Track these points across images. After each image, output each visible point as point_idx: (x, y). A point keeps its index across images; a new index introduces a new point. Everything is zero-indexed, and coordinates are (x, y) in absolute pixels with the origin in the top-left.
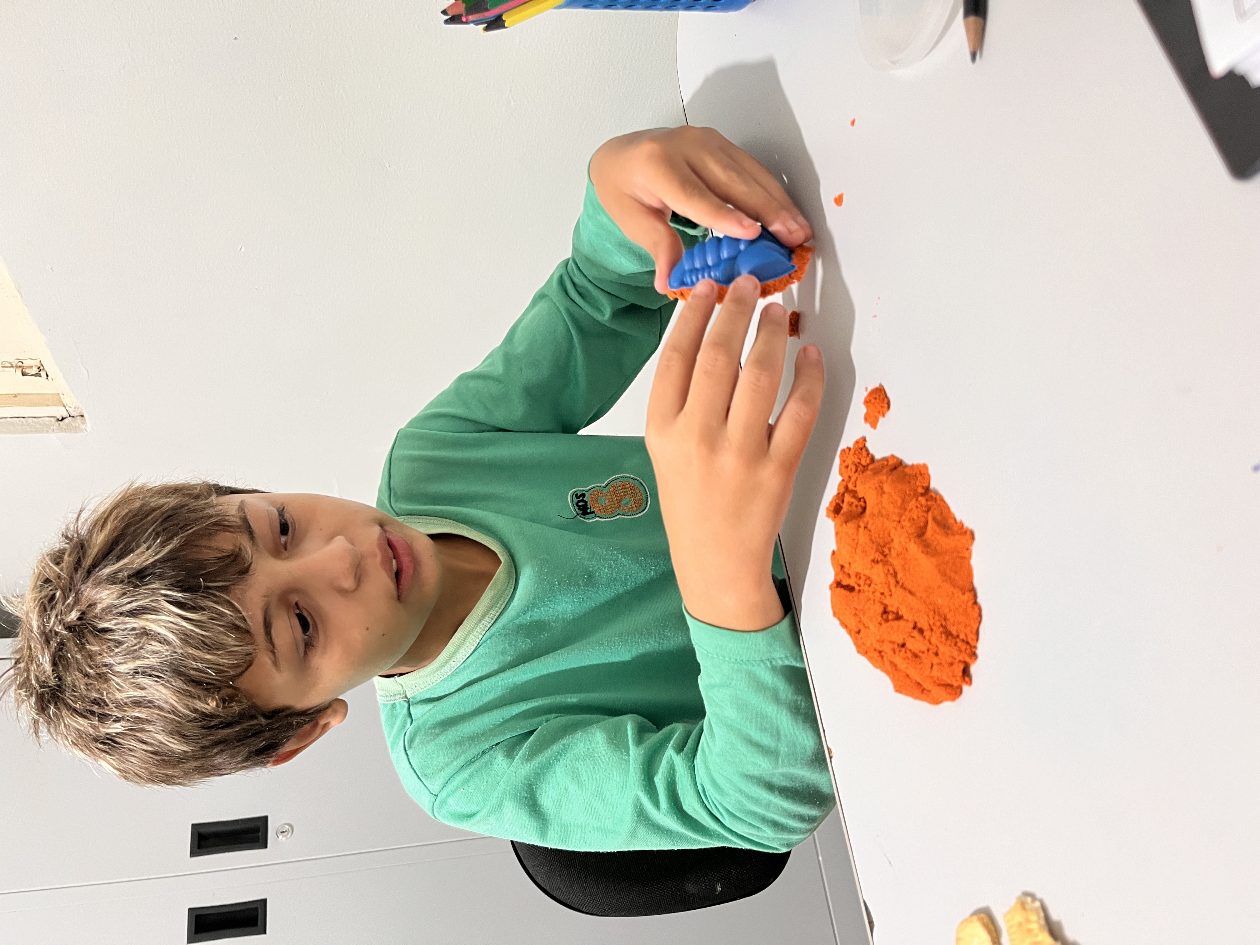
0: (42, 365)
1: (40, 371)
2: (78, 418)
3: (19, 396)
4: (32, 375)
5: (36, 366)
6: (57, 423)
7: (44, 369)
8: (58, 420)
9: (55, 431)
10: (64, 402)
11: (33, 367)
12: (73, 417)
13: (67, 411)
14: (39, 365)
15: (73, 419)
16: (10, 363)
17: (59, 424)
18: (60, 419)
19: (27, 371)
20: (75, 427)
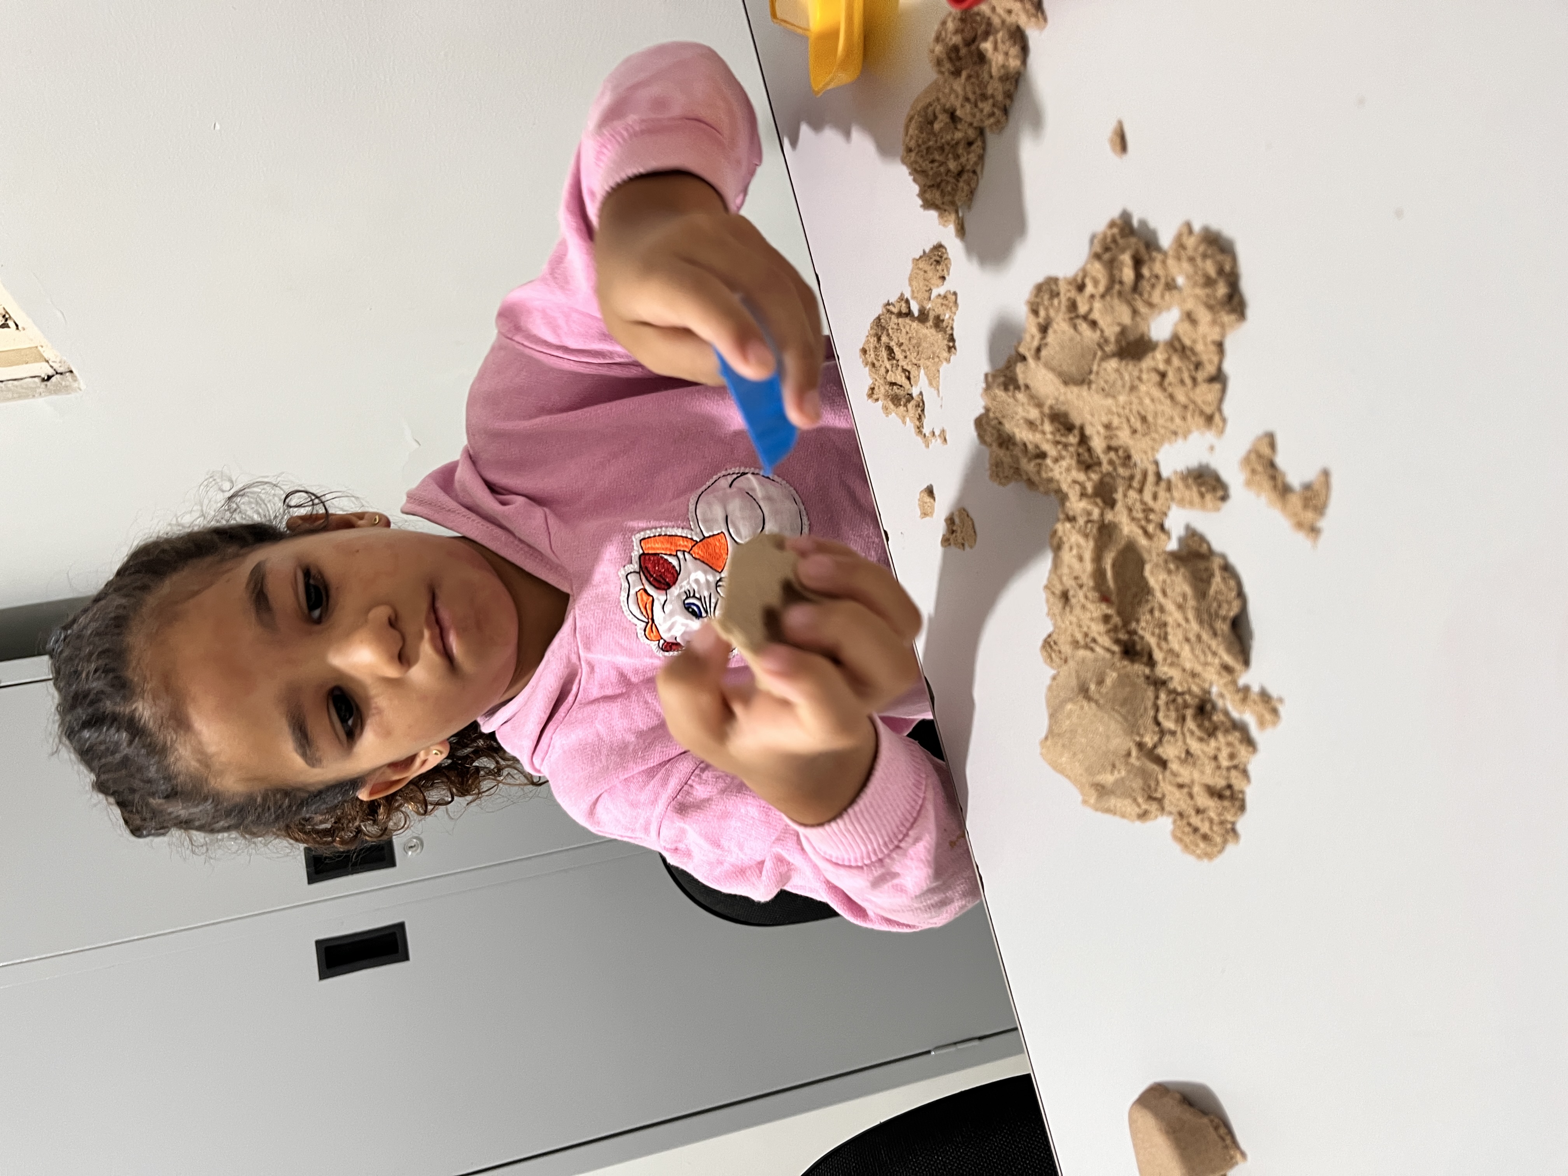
0: (7, 312)
1: (6, 320)
2: (67, 374)
6: (43, 384)
7: (10, 317)
8: (43, 380)
9: (43, 394)
10: (46, 355)
13: (52, 367)
14: (4, 313)
15: (61, 376)
18: (46, 378)
20: (67, 387)
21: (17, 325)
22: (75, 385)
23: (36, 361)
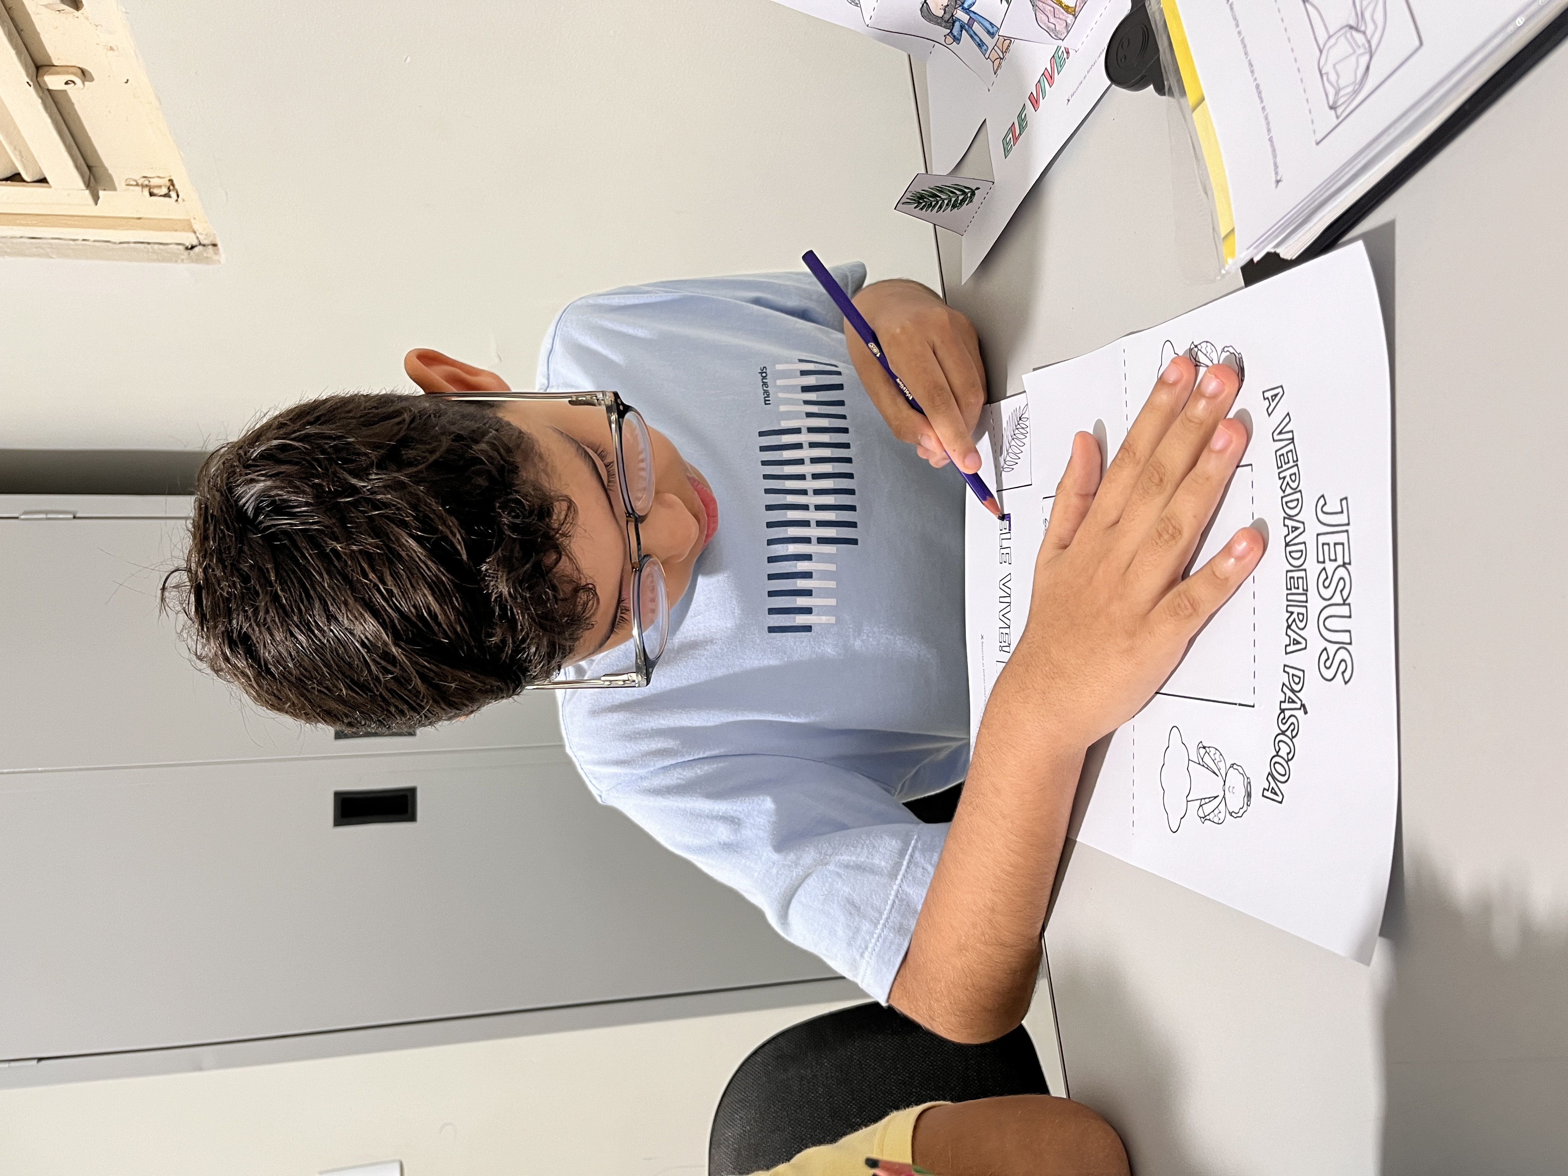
0: (173, 185)
1: (170, 191)
2: (210, 247)
3: (143, 221)
4: (161, 196)
5: (165, 186)
6: (186, 252)
7: (174, 189)
8: (187, 248)
9: (185, 261)
10: (195, 227)
11: (163, 187)
12: (204, 245)
13: (198, 238)
14: (168, 184)
15: (204, 248)
16: (136, 181)
18: (190, 247)
19: (155, 191)
20: (207, 258)
21: (178, 196)
22: (216, 258)
23: (184, 230)
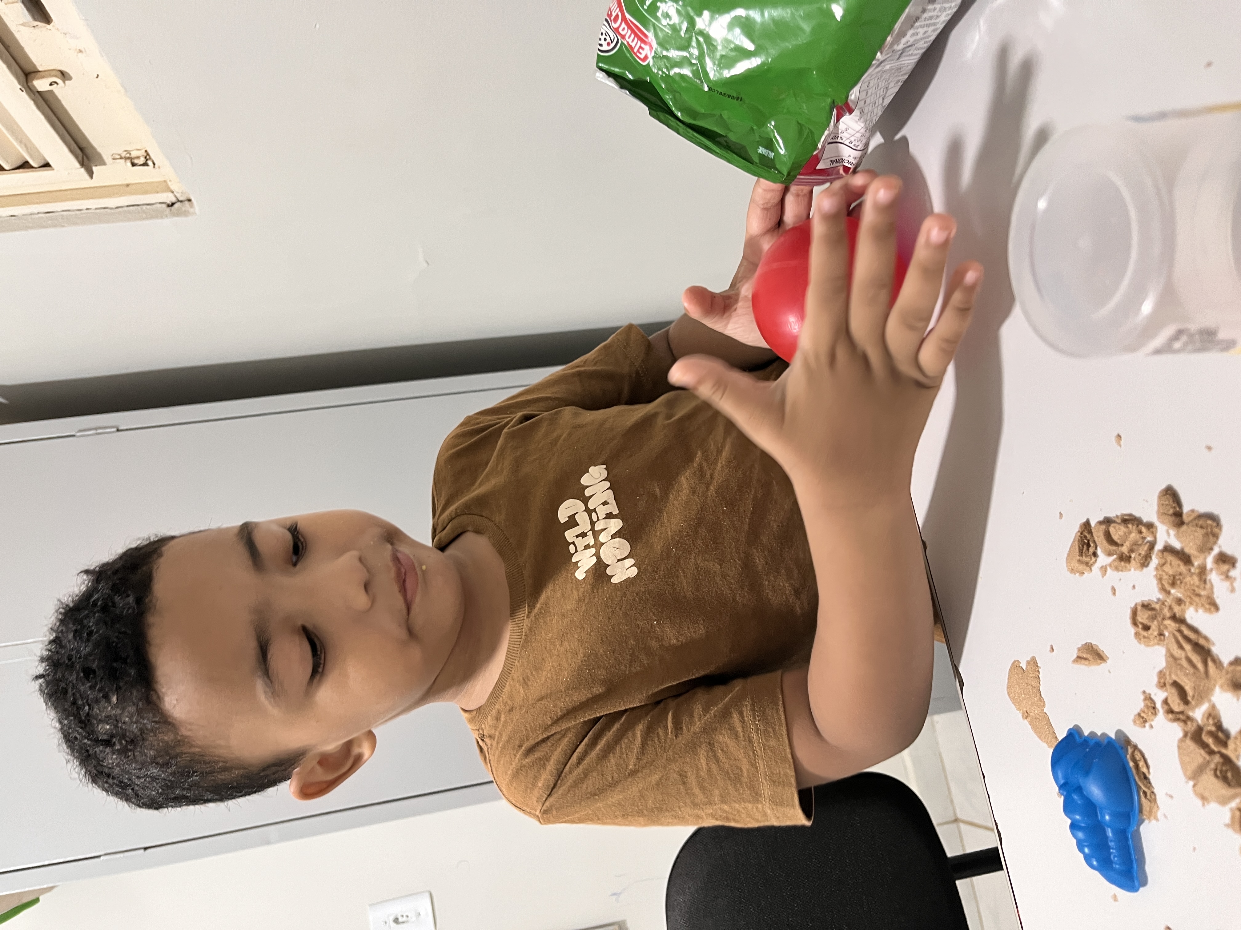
0: (148, 154)
1: (147, 161)
2: (186, 202)
3: (130, 187)
4: (141, 165)
5: (143, 156)
6: (168, 209)
7: (150, 158)
8: (169, 206)
9: (168, 216)
10: (172, 188)
11: (141, 158)
13: (175, 196)
14: (145, 154)
15: (181, 203)
16: (119, 155)
17: (171, 210)
18: (170, 204)
19: (136, 161)
20: (185, 211)
21: (154, 164)
22: (191, 210)
23: (164, 191)
